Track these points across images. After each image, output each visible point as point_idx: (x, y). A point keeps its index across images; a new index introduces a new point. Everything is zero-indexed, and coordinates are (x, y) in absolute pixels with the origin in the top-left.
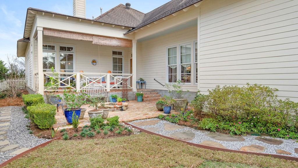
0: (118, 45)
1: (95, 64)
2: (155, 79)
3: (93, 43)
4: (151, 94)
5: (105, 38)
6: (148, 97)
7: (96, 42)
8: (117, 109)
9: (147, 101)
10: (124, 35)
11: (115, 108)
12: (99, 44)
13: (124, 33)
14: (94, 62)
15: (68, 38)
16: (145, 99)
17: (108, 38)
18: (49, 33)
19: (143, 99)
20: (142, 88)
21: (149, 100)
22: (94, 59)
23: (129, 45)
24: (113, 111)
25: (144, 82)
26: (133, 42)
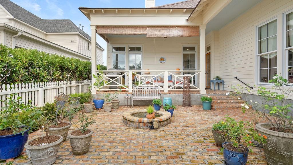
0: (179, 35)
1: (163, 62)
2: (236, 78)
3: (147, 36)
4: (228, 99)
5: (162, 28)
6: (222, 103)
7: (151, 35)
8: (144, 125)
9: (218, 109)
10: (187, 20)
11: (141, 124)
12: (155, 36)
13: (187, 18)
14: (161, 60)
15: (120, 33)
16: (215, 106)
17: (166, 28)
18: (102, 31)
19: (212, 106)
20: (219, 89)
21: (223, 109)
22: (162, 57)
23: (194, 33)
24: (137, 128)
25: (220, 81)
26: (201, 28)
